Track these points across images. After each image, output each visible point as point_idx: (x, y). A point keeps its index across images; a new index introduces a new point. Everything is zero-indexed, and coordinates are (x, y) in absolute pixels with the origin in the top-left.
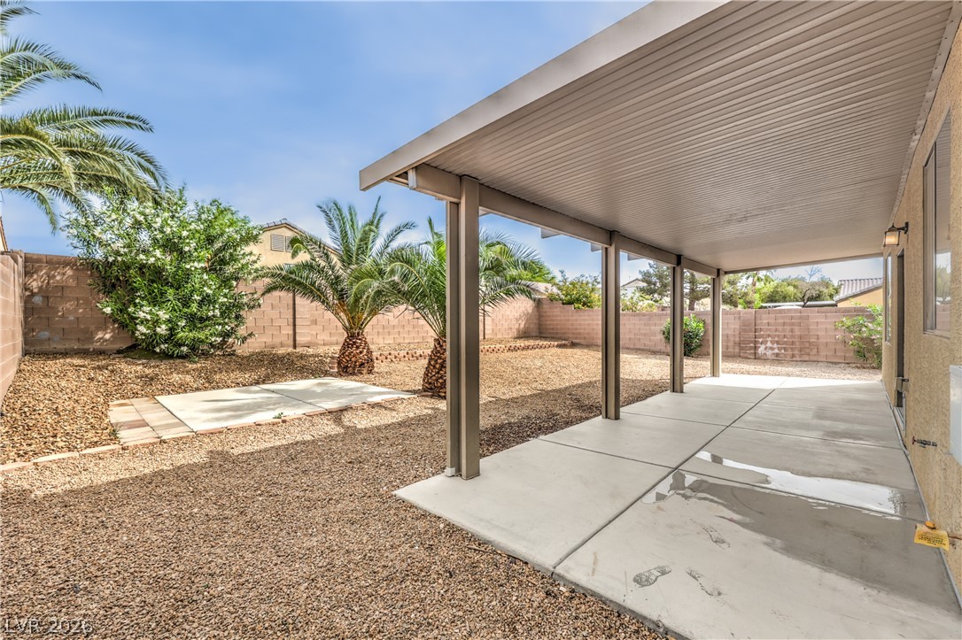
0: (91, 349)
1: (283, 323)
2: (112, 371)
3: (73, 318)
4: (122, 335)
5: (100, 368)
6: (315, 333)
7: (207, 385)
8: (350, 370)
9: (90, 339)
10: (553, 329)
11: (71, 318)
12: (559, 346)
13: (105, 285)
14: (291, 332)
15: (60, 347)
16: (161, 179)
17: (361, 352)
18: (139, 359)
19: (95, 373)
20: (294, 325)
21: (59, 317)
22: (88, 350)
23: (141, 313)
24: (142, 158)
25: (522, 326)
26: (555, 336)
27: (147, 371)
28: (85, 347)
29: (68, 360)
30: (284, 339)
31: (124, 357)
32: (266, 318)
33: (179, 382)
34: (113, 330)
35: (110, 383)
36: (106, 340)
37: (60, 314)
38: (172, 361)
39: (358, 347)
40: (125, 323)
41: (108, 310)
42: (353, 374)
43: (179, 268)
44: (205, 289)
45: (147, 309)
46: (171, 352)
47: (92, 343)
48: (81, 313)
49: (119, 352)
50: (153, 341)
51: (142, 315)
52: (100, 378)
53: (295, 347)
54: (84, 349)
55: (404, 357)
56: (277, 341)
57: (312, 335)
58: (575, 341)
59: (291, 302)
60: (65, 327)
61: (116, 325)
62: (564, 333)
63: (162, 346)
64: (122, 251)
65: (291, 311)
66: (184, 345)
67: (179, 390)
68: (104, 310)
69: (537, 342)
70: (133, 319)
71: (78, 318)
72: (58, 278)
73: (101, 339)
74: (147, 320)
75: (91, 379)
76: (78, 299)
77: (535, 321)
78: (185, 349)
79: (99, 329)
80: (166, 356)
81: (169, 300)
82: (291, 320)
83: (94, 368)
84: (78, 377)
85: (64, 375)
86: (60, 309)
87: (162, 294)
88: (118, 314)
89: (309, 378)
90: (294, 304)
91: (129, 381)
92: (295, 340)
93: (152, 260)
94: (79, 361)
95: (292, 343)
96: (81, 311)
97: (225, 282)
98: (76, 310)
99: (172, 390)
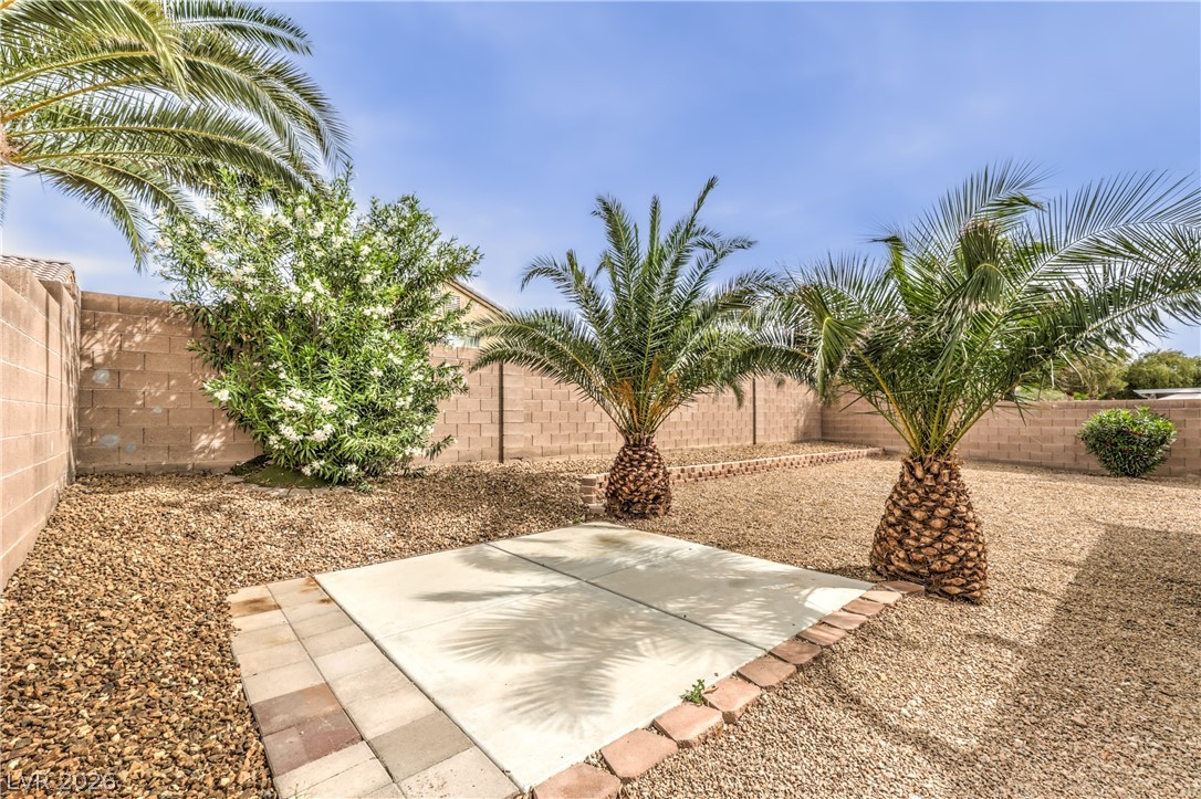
0: (190, 467)
1: (484, 419)
2: (230, 515)
3: (160, 411)
4: (239, 441)
5: (207, 509)
6: (529, 435)
7: (401, 543)
8: (637, 509)
9: (187, 448)
10: (847, 429)
11: (158, 410)
12: (872, 456)
13: (215, 350)
14: (497, 435)
15: (138, 462)
16: (329, 133)
17: (655, 476)
18: (272, 486)
19: (198, 521)
20: (501, 423)
21: (138, 408)
22: (185, 467)
23: (287, 400)
24: (297, 90)
25: (801, 424)
26: (851, 439)
27: (292, 513)
28: (178, 462)
29: (150, 491)
30: (486, 446)
31: (246, 482)
32: (460, 410)
33: (353, 538)
34: (226, 433)
35: (227, 544)
36: (214, 451)
37: (139, 403)
38: (327, 491)
39: (649, 467)
40: (252, 418)
41: (223, 396)
42: (643, 516)
43: (349, 317)
44: (391, 356)
45: (297, 392)
46: (328, 474)
47: (191, 455)
48: (173, 402)
49: (235, 471)
50: (298, 453)
51: (288, 404)
52: (208, 532)
53: (501, 459)
54: (177, 467)
55: (679, 477)
56: (476, 449)
57: (526, 438)
58: (887, 447)
59: (497, 385)
60: (145, 425)
61: (232, 424)
62: (868, 436)
63: (316, 464)
64: (250, 282)
65: (496, 399)
66: (351, 462)
67: (355, 557)
68: (216, 395)
69: (844, 451)
70: (265, 412)
71: (168, 411)
72: (138, 338)
73: (204, 448)
74: (297, 414)
75: (191, 536)
76: (169, 377)
77: (818, 417)
78: (353, 468)
79: (204, 429)
80: (320, 480)
81: (329, 378)
82: (496, 415)
83: (196, 510)
84: (167, 531)
85: (140, 528)
86: (140, 394)
87: (320, 364)
88: (239, 403)
89: (566, 526)
90: (501, 388)
91: (262, 538)
92: (501, 448)
93: (308, 297)
94: (168, 493)
95: (497, 453)
96: (173, 398)
97: (416, 346)
98: (165, 397)
99: (343, 557)
